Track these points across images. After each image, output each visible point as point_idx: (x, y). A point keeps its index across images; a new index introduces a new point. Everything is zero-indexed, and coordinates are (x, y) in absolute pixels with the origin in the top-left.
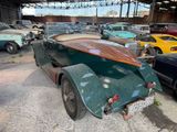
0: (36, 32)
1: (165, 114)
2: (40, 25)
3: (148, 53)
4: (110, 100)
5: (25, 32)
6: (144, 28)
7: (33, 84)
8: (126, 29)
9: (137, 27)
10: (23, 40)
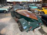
0: (11, 7)
4: (30, 28)
6: (40, 5)
7: (11, 22)
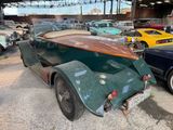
0: (21, 32)
1: (159, 105)
2: (24, 25)
3: (135, 47)
4: (110, 96)
5: (9, 33)
6: (128, 24)
8: (111, 25)
9: (121, 23)
10: (8, 41)
